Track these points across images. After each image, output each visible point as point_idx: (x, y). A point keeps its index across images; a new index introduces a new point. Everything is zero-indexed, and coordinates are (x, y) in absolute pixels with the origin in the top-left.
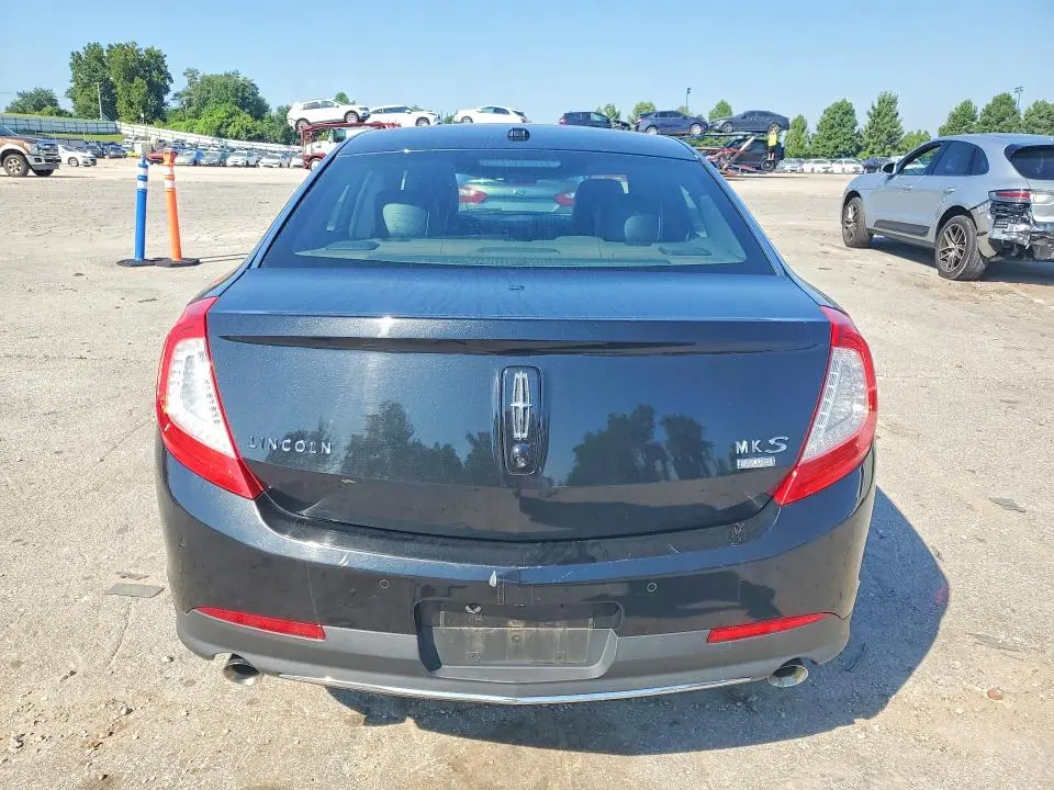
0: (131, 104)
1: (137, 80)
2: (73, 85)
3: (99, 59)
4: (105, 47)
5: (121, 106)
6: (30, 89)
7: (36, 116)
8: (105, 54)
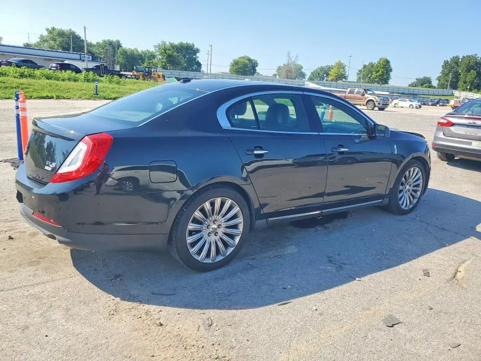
0: (465, 82)
1: (472, 71)
2: (440, 75)
3: (456, 63)
4: (461, 57)
5: (460, 83)
6: (422, 77)
7: (420, 88)
8: (460, 60)
